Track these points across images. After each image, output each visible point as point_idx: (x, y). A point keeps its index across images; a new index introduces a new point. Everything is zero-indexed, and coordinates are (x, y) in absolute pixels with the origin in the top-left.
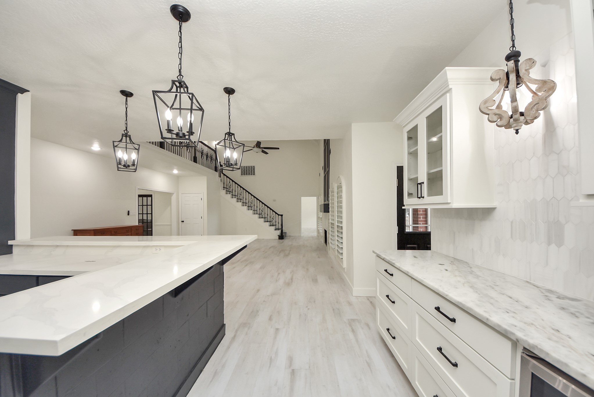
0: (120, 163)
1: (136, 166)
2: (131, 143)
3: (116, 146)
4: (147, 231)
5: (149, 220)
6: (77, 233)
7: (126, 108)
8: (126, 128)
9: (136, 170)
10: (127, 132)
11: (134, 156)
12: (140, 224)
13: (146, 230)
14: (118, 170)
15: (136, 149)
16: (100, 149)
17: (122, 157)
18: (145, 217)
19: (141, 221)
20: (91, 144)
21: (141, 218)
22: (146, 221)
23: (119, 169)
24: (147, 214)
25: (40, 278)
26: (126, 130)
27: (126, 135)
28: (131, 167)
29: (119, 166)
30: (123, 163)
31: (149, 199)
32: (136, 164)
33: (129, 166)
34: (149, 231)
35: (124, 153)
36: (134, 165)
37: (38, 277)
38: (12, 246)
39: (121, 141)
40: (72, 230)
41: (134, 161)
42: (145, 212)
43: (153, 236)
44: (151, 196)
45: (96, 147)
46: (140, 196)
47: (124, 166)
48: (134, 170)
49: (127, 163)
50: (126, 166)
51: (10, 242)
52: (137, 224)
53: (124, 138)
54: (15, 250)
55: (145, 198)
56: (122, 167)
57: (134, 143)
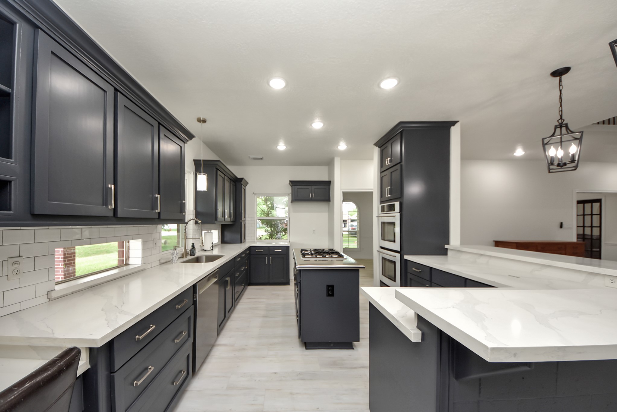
0: (552, 163)
1: (576, 162)
2: (568, 133)
3: (546, 144)
4: (592, 251)
5: (594, 236)
6: (498, 244)
7: (561, 91)
8: (561, 116)
9: (576, 167)
10: (563, 121)
11: (573, 149)
12: (580, 241)
13: (590, 250)
14: (549, 172)
15: (576, 139)
16: (523, 153)
17: (556, 155)
18: (588, 231)
19: (582, 237)
20: (513, 150)
21: (581, 232)
22: (590, 237)
23: (551, 171)
24: (592, 227)
25: (467, 280)
26: (561, 118)
27: (562, 125)
28: (568, 166)
29: (551, 167)
30: (556, 163)
31: (596, 205)
32: (577, 158)
33: (565, 164)
34: (595, 251)
35: (557, 149)
36: (573, 161)
37: (466, 279)
38: (447, 249)
39: (553, 135)
40: (494, 241)
41: (573, 156)
42: (588, 223)
43: (602, 261)
44: (599, 201)
45: (519, 152)
46: (579, 202)
47: (558, 165)
48: (574, 168)
49: (562, 161)
50: (562, 165)
51: (446, 246)
52: (574, 239)
53: (558, 130)
54: (449, 253)
55: (588, 206)
56: (555, 167)
57: (572, 132)
